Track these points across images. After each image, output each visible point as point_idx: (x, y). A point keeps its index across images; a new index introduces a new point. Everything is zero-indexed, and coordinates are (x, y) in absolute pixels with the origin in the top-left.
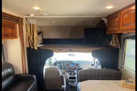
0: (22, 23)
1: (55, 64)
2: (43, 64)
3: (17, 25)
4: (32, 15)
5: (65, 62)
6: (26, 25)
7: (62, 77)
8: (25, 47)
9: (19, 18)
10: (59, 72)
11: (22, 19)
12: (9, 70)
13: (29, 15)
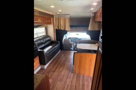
0: (54, 17)
1: (69, 38)
2: (63, 37)
3: (52, 18)
4: (58, 13)
5: (74, 38)
6: (56, 18)
7: (71, 43)
8: (55, 29)
9: (52, 15)
10: (70, 42)
11: (54, 15)
12: (49, 38)
13: (57, 13)
